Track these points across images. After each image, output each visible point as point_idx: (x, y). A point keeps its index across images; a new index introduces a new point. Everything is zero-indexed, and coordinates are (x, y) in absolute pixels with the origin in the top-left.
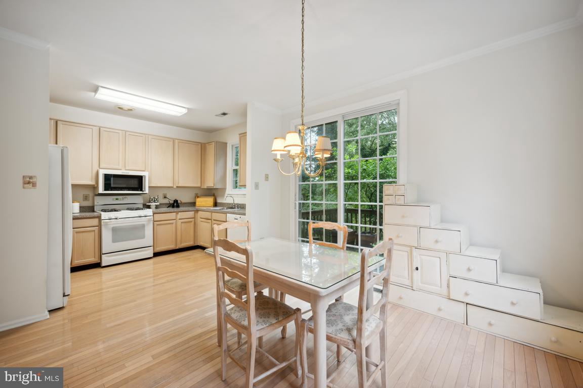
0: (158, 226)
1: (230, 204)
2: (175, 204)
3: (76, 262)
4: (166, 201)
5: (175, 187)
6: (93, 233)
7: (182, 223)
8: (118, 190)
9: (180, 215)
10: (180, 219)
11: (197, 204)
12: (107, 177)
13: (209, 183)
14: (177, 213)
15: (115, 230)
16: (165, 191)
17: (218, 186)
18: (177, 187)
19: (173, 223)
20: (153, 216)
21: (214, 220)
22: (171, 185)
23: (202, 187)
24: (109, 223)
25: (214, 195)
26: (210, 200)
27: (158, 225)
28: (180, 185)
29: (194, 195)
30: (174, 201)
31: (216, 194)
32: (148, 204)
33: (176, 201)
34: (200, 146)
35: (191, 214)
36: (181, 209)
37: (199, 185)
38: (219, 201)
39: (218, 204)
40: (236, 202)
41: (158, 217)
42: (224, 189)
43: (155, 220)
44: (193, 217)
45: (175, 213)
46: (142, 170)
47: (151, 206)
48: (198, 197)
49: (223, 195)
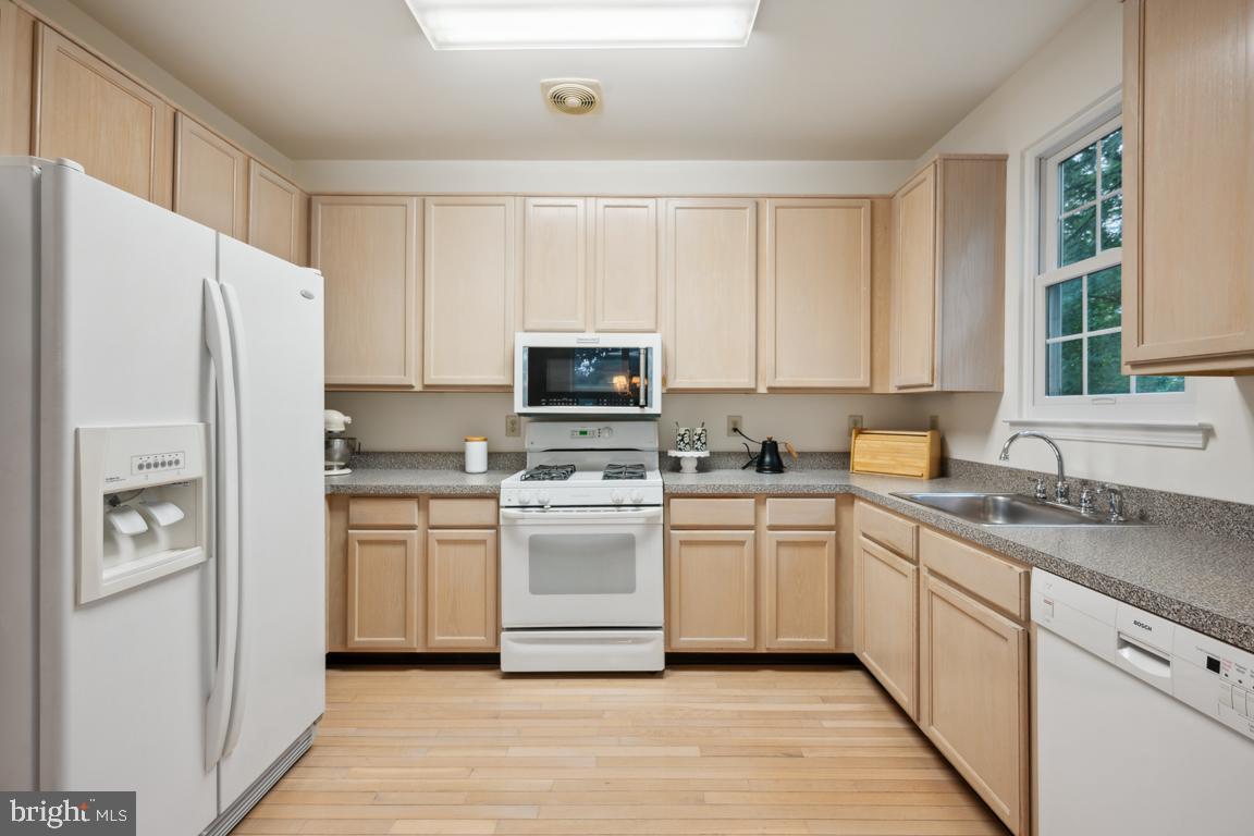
0: (686, 550)
1: (1032, 477)
2: (769, 458)
3: (438, 638)
4: (736, 444)
5: (762, 389)
6: (480, 549)
7: (779, 544)
8: (567, 403)
9: (773, 511)
10: (772, 528)
11: (858, 459)
12: (539, 359)
13: (911, 369)
14: (760, 498)
15: (537, 547)
16: (735, 407)
17: (958, 380)
18: (770, 389)
19: (742, 543)
20: (666, 505)
21: (932, 572)
22: (745, 381)
23: (878, 389)
24: (520, 522)
25: (933, 426)
26: (915, 450)
27: (682, 543)
28: (783, 381)
29: (844, 423)
30: (764, 443)
31: (942, 421)
32: (673, 453)
33: (770, 447)
34: (865, 212)
35: (823, 510)
36: (789, 480)
37: (862, 381)
38: (959, 451)
39: (953, 469)
40: (1076, 469)
41: (683, 511)
42: (993, 396)
43: (675, 520)
44: (832, 522)
45: (752, 501)
46: (646, 327)
47: (683, 463)
48: (860, 432)
49: (984, 429)
